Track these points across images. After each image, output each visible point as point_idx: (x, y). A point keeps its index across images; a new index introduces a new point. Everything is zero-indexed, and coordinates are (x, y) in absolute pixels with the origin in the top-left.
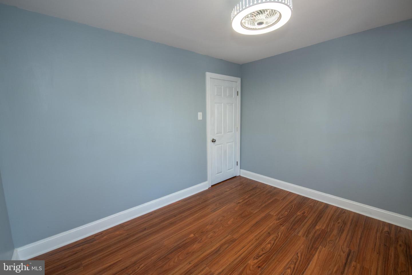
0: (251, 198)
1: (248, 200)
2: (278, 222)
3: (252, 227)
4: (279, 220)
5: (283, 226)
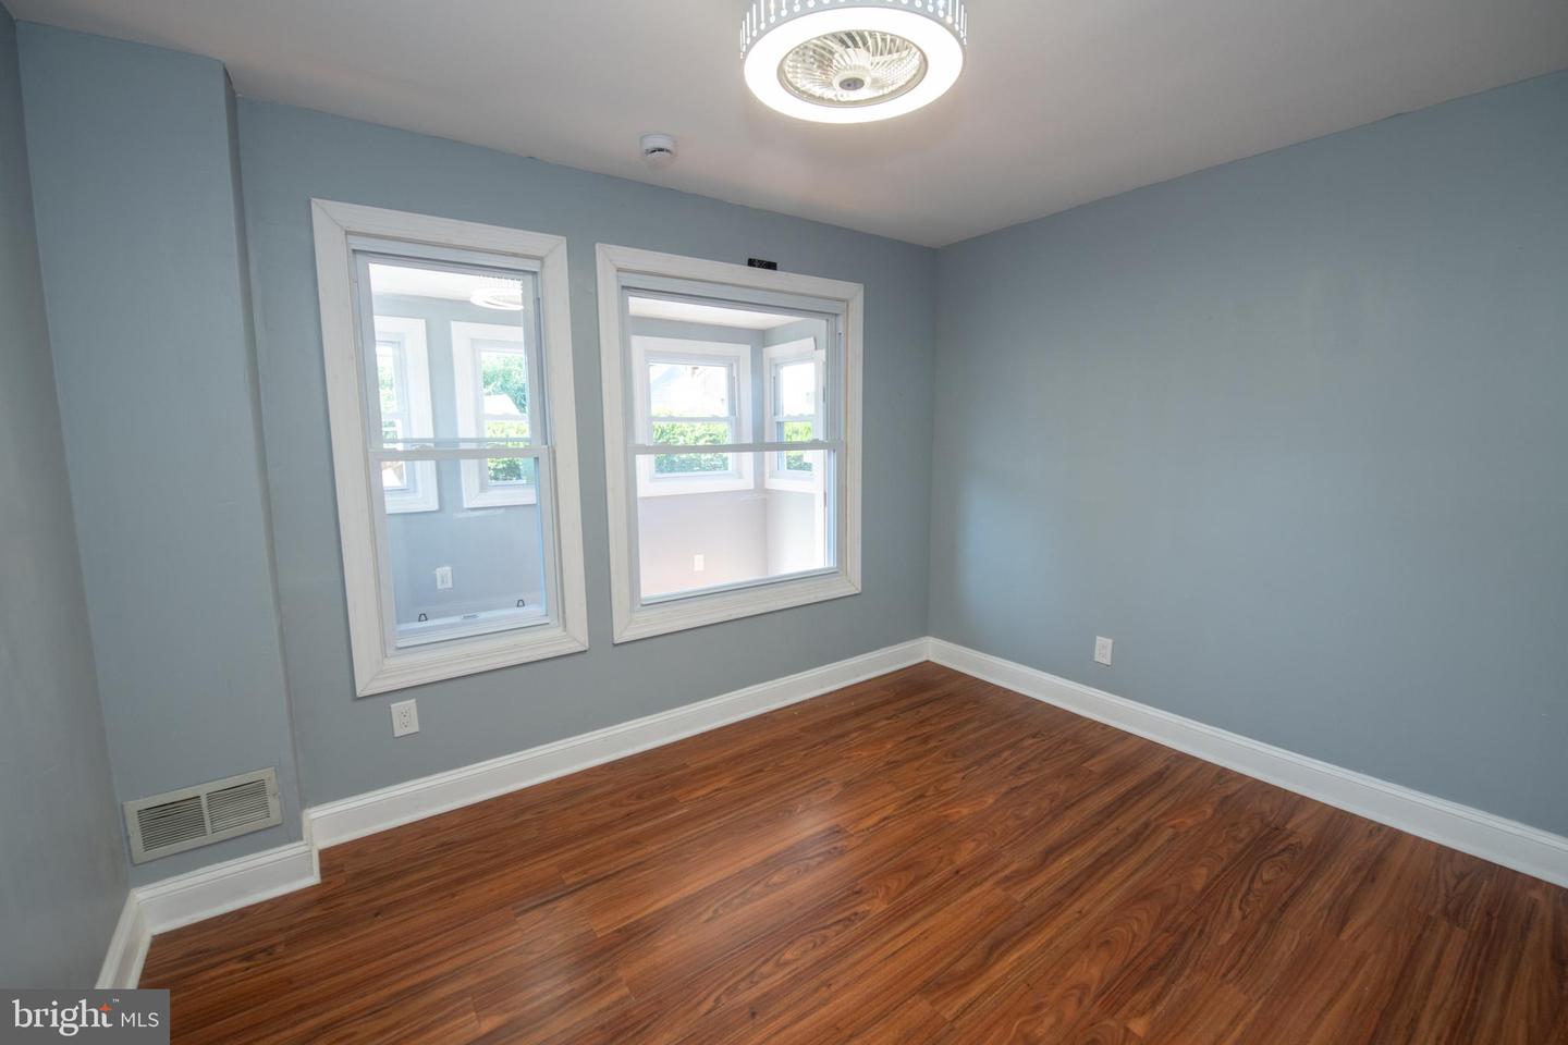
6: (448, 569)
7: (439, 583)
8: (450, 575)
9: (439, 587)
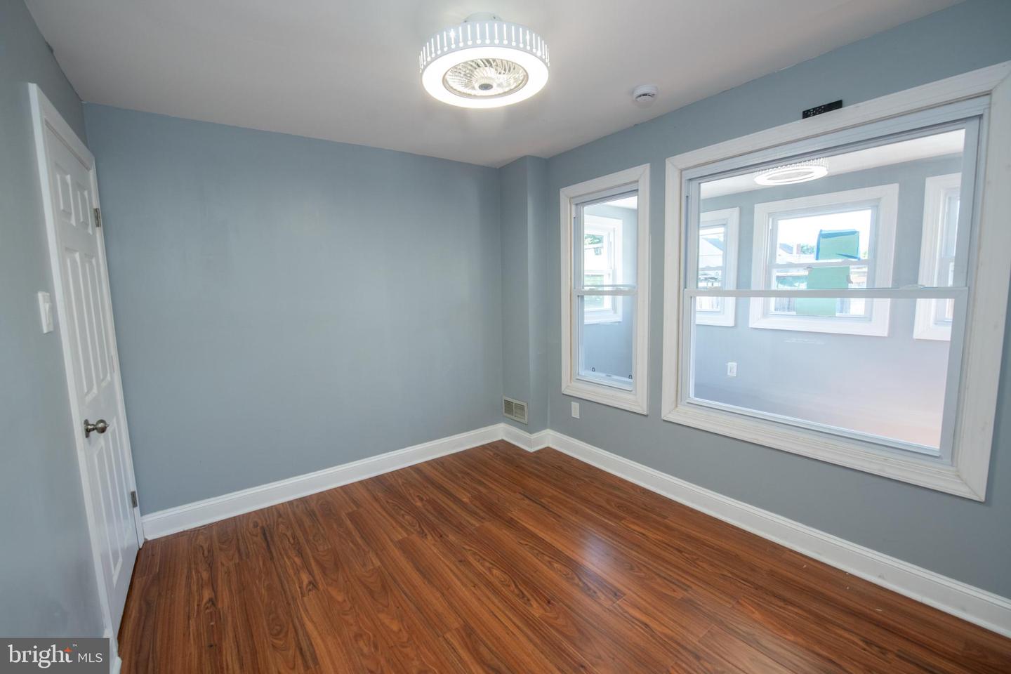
0: (310, 555)
1: (317, 561)
2: (431, 537)
3: (430, 582)
4: (426, 535)
5: (448, 536)
6: (735, 364)
7: (729, 371)
8: (736, 367)
9: (729, 374)
